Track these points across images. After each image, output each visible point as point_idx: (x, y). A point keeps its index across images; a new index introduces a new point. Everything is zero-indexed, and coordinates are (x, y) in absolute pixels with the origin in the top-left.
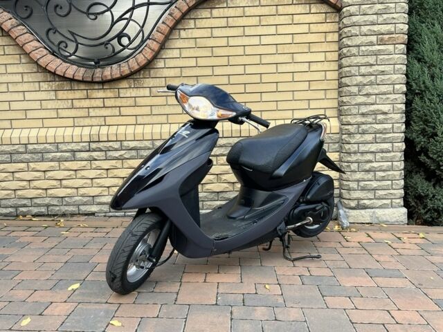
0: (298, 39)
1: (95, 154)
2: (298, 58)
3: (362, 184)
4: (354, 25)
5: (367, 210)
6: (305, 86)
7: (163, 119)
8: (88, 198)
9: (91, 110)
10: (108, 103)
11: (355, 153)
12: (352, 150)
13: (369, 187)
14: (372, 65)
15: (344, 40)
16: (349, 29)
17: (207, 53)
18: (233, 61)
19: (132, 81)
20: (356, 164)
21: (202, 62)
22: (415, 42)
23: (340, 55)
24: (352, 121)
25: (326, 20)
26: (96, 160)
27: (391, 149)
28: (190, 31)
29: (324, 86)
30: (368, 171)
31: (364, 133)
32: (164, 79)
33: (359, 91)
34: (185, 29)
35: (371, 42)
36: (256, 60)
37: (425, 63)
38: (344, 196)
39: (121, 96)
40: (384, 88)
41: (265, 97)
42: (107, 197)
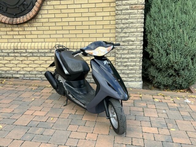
0: (98, 5)
1: (16, 54)
2: (98, 14)
3: (123, 71)
4: (119, 0)
7: (43, 40)
8: (16, 72)
9: (14, 36)
10: (21, 33)
11: (120, 58)
12: (119, 57)
13: (125, 73)
14: (127, 19)
16: (117, 2)
18: (70, 15)
19: (29, 24)
20: (120, 63)
21: (57, 16)
26: (17, 57)
27: (135, 57)
28: (51, 2)
30: (125, 66)
31: (124, 49)
32: (42, 23)
33: (122, 31)
35: (127, 9)
39: (25, 30)
40: (132, 30)
41: (84, 32)
42: (23, 72)
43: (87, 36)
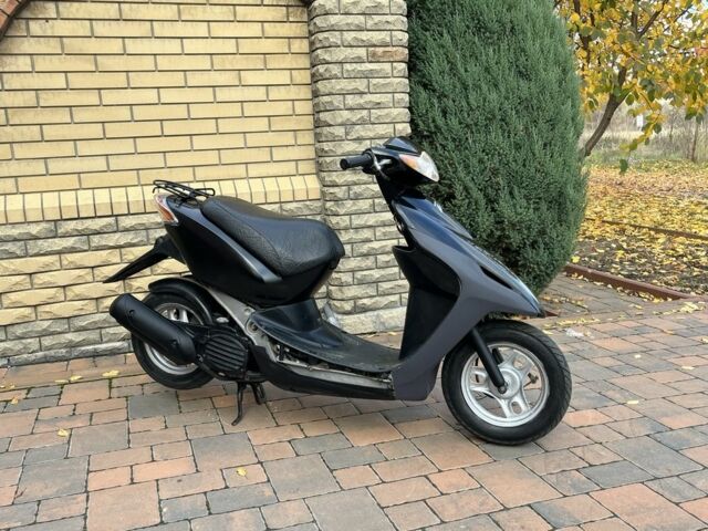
0: (246, 46)
2: (249, 78)
3: (359, 275)
4: (331, 29)
5: (368, 314)
6: (262, 124)
11: (346, 229)
12: (343, 225)
13: (368, 279)
14: (362, 93)
15: (319, 51)
16: (326, 35)
17: (85, 64)
18: (136, 80)
20: (350, 246)
22: (418, 58)
23: (313, 75)
24: (340, 181)
25: (288, 17)
28: (49, 22)
29: (292, 124)
30: (366, 255)
31: (357, 198)
33: (347, 134)
35: (359, 58)
36: (178, 79)
37: (434, 91)
38: (335, 296)
40: (381, 130)
43: (212, 158)
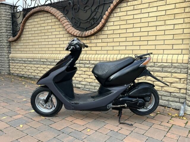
6: (171, 37)
7: (106, 52)
8: (78, 82)
17: (124, 22)
18: (136, 26)
21: (122, 27)
25: (185, 1)
26: (81, 67)
28: (118, 13)
32: (107, 35)
34: (116, 13)
38: (187, 99)
39: (92, 42)
42: (84, 82)
